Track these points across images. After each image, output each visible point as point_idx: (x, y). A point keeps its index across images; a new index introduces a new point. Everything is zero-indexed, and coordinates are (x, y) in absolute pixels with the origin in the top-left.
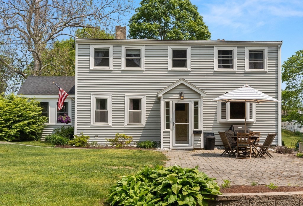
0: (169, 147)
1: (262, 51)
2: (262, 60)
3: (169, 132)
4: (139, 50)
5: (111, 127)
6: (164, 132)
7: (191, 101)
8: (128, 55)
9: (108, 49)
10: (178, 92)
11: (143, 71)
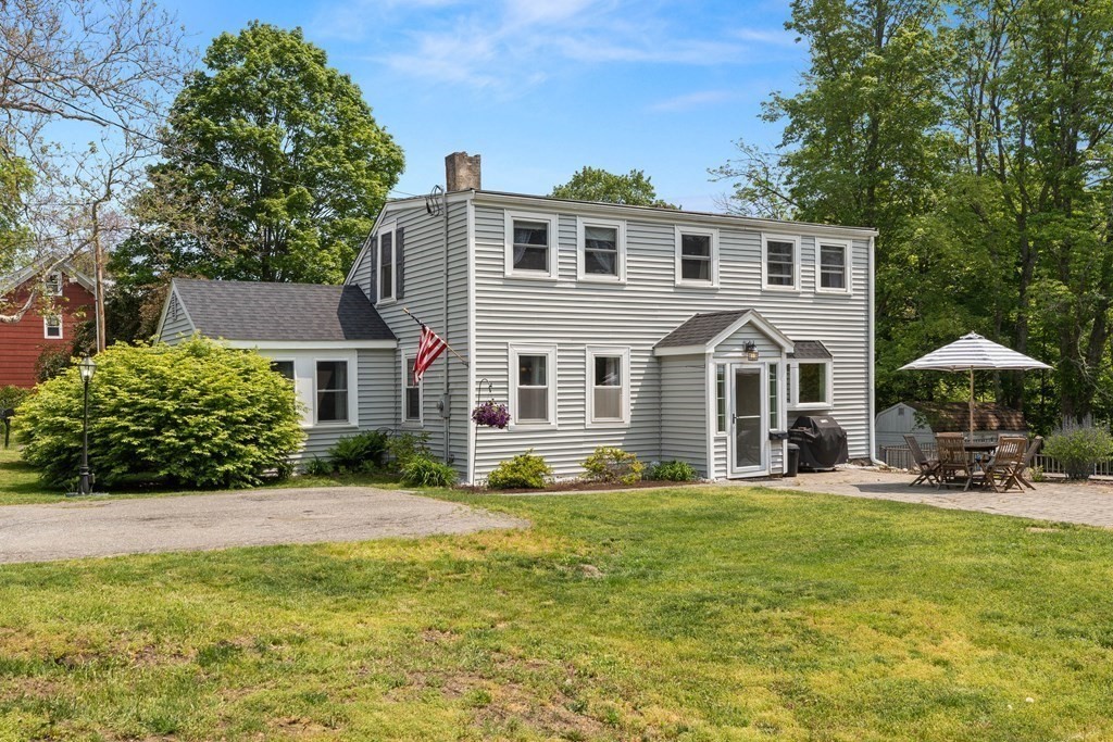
0: (724, 474)
1: (842, 249)
2: (842, 269)
3: (725, 439)
4: (614, 231)
5: (555, 431)
6: (717, 440)
7: (764, 363)
8: (588, 243)
9: (546, 225)
10: (741, 342)
11: (624, 285)
